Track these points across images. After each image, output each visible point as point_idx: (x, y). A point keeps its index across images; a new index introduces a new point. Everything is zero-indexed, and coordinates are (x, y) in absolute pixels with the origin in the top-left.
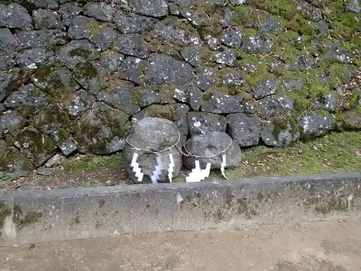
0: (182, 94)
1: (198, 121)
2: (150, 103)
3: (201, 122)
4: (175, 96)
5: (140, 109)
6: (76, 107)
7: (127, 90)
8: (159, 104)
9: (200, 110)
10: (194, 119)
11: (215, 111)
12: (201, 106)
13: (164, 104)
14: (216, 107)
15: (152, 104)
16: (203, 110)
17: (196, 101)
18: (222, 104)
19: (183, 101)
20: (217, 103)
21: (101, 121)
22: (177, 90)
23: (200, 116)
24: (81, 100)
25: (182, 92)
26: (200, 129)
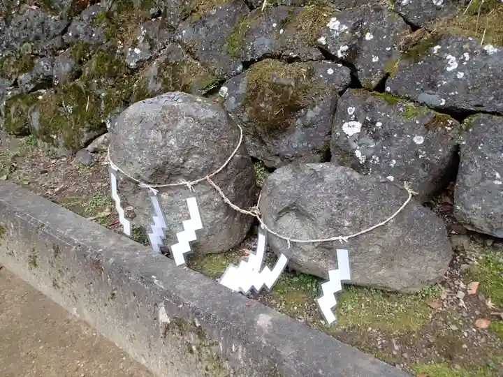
0: (342, 34)
1: (356, 120)
2: (260, 54)
3: (365, 125)
4: (322, 40)
5: (240, 68)
6: (137, 51)
7: (225, 19)
8: (279, 57)
9: (380, 87)
10: (351, 110)
11: (425, 97)
12: (388, 75)
13: (291, 60)
14: (432, 85)
15: (265, 56)
16: (388, 89)
17: (375, 59)
18: (461, 75)
19: (340, 55)
20: (444, 71)
21: (162, 86)
22: (334, 24)
23: (371, 105)
24: (146, 37)
25: (345, 27)
26: (355, 145)
